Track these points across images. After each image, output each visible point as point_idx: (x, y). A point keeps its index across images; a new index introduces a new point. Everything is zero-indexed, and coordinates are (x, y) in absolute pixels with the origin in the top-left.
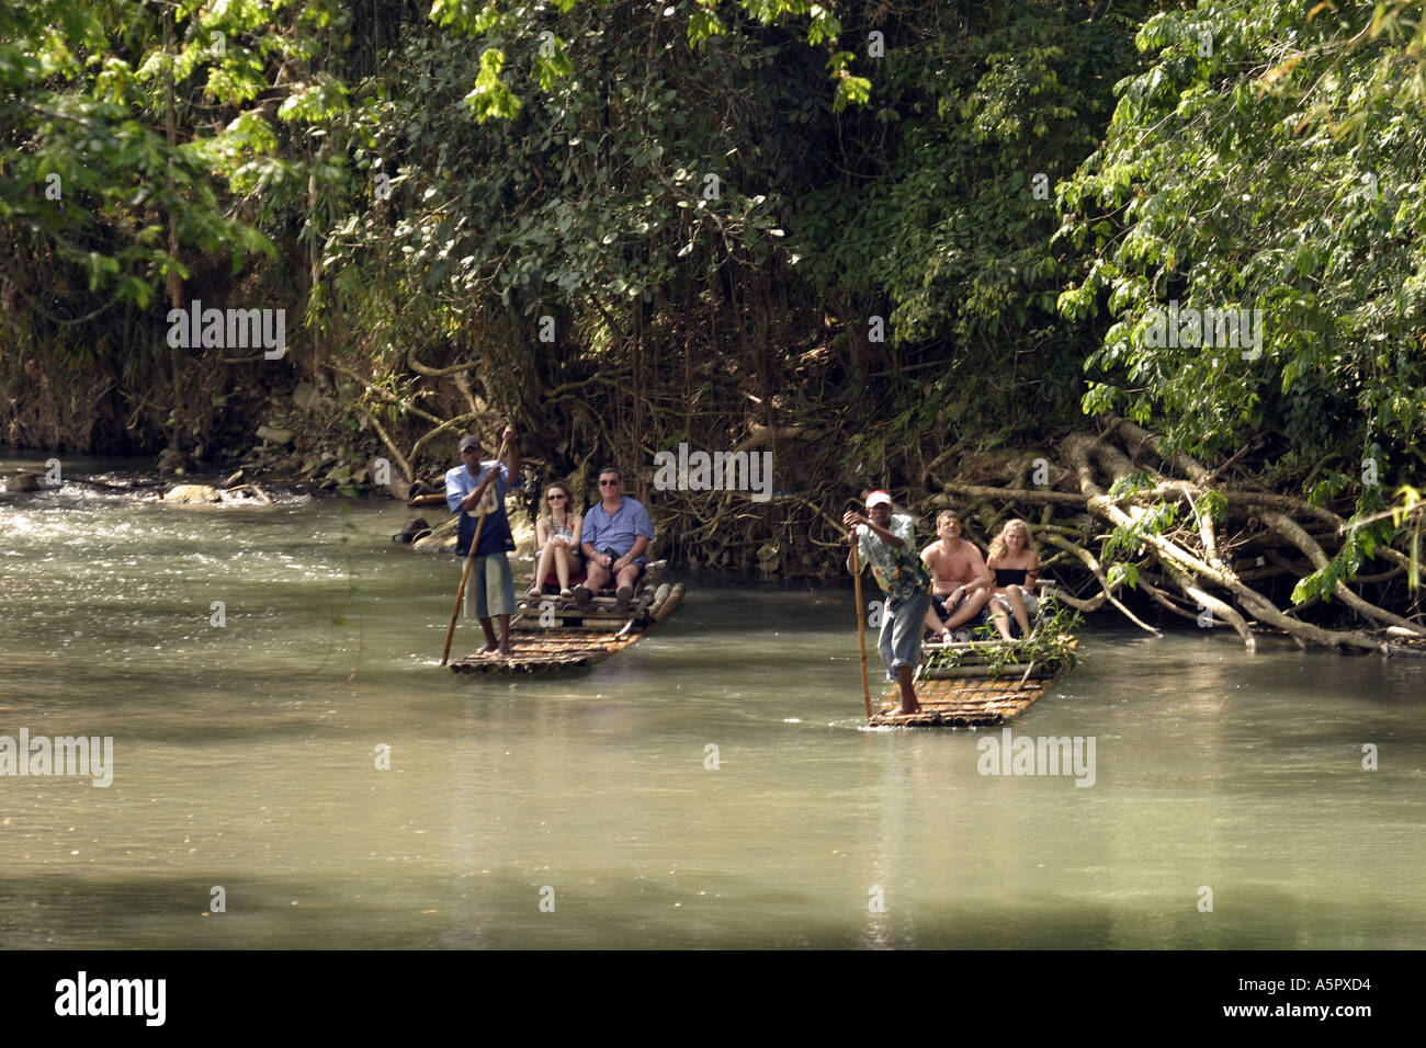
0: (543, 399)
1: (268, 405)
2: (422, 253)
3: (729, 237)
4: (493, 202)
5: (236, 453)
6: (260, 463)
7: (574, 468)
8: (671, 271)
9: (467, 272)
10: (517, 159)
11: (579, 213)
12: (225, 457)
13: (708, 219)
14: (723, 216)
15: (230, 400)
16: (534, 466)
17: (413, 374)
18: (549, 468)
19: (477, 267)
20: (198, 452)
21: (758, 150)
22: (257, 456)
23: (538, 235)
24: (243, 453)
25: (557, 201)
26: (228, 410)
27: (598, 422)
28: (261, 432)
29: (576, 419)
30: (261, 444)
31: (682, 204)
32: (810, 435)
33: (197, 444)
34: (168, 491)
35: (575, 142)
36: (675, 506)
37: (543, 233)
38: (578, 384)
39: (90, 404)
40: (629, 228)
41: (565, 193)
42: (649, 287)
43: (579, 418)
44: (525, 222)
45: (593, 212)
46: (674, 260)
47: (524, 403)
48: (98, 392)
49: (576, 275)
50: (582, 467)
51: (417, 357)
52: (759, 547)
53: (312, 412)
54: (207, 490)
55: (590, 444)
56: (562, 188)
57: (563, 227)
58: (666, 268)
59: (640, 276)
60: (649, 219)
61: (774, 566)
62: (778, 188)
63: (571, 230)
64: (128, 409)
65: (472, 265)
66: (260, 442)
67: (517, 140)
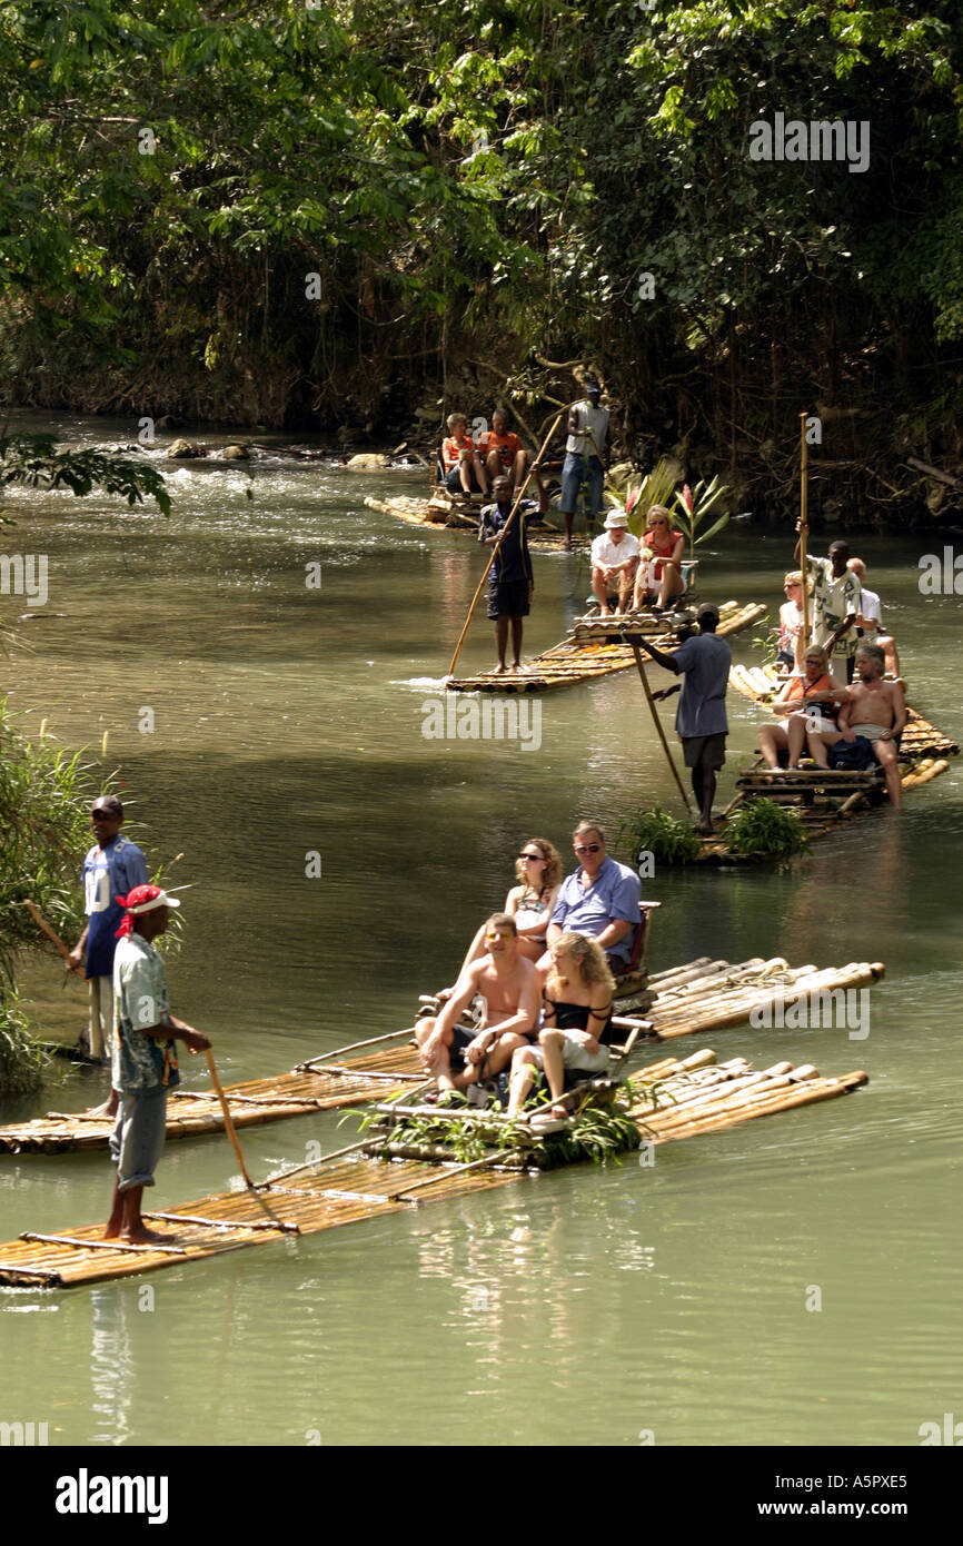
0: (654, 387)
1: (422, 392)
2: (569, 273)
3: (810, 259)
4: (623, 233)
5: (398, 429)
6: (417, 436)
7: (677, 440)
8: (765, 285)
9: (603, 287)
10: (643, 201)
11: (692, 242)
12: (390, 432)
13: (794, 245)
14: (804, 242)
15: (393, 388)
16: (645, 439)
17: (543, 368)
18: (658, 441)
19: (613, 283)
20: (368, 428)
21: (830, 193)
22: (415, 431)
23: (661, 259)
24: (403, 429)
25: (675, 233)
26: (392, 395)
27: (697, 405)
28: (418, 412)
29: (680, 403)
30: (418, 422)
31: (772, 233)
32: (865, 414)
33: (367, 422)
34: (350, 458)
35: (688, 186)
36: (759, 470)
37: (664, 258)
38: (680, 375)
39: (284, 391)
40: (731, 253)
41: (680, 227)
42: (748, 300)
43: (682, 401)
44: (650, 250)
45: (704, 241)
46: (765, 277)
47: (639, 390)
48: (290, 382)
49: (691, 291)
50: (684, 439)
51: (543, 354)
52: (824, 502)
53: (458, 397)
54: (380, 457)
55: (691, 422)
56: (678, 221)
57: (681, 254)
58: (761, 283)
59: (741, 290)
60: (747, 246)
61: (836, 517)
62: (847, 221)
63: (686, 255)
64: (313, 395)
65: (607, 282)
66: (417, 420)
67: (642, 185)
